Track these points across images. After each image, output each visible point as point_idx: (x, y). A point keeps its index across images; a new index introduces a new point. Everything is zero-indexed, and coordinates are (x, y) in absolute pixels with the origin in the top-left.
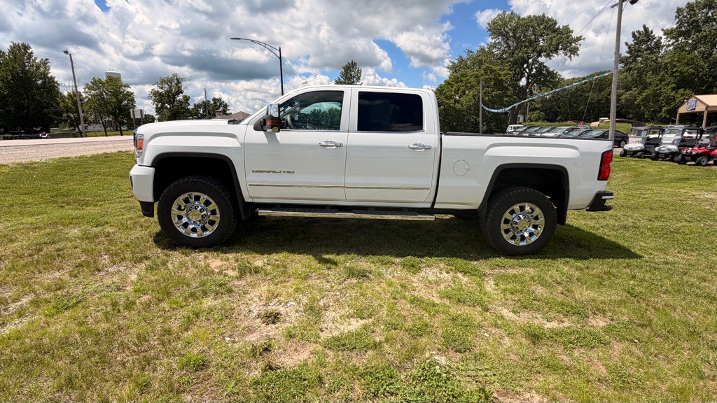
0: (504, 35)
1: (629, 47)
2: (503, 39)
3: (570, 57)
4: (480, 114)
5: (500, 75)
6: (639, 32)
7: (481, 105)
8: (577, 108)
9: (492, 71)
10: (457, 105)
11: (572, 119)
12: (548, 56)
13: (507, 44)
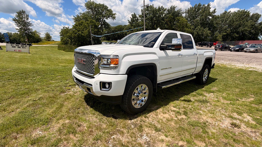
0: (91, 9)
1: (131, 19)
2: (91, 10)
3: (113, 20)
4: (92, 38)
5: (96, 24)
6: (133, 14)
7: (91, 34)
8: (115, 36)
9: (93, 22)
10: (82, 34)
11: (115, 40)
12: (107, 18)
13: (93, 12)
